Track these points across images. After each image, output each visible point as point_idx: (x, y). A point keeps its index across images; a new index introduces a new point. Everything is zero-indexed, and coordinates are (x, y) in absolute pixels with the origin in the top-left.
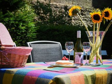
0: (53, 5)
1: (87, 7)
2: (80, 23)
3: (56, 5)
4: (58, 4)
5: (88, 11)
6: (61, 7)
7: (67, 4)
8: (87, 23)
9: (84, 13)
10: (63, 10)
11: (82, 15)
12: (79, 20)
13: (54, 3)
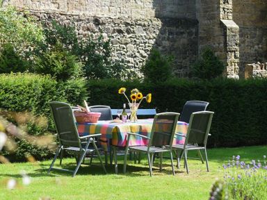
0: (73, 16)
1: (138, 17)
2: (124, 48)
3: (78, 15)
4: (81, 14)
5: (140, 25)
6: (88, 19)
7: (99, 13)
8: (137, 48)
9: (132, 29)
10: (92, 25)
11: (128, 33)
12: (121, 44)
13: (74, 11)
